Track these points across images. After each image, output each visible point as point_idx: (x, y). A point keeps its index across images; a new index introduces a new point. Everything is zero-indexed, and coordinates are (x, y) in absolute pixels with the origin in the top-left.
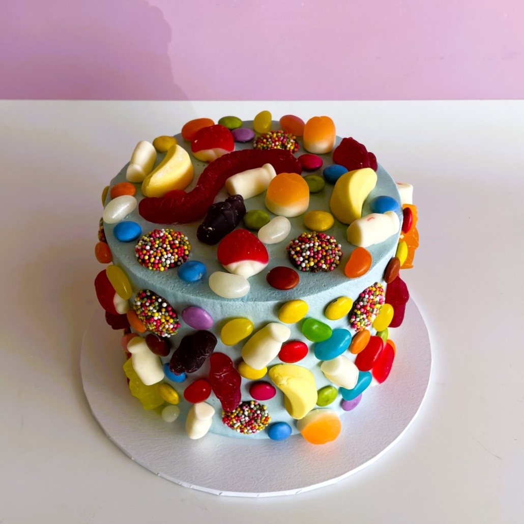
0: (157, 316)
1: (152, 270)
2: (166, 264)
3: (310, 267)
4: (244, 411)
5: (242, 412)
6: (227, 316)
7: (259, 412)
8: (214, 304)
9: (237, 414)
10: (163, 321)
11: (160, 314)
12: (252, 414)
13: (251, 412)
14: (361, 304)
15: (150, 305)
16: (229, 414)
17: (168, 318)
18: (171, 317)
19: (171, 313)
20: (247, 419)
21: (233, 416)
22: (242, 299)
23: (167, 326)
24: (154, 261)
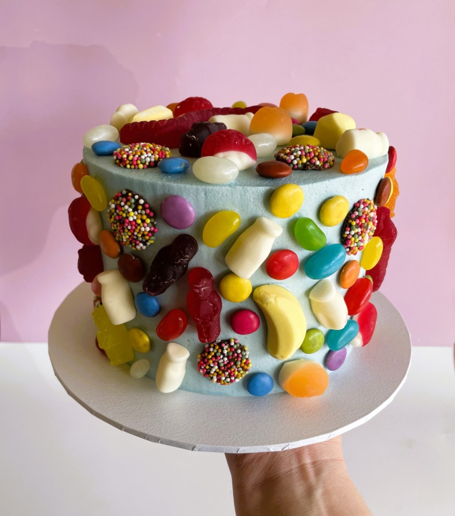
0: (133, 216)
1: (130, 168)
2: (146, 162)
3: (302, 164)
4: (222, 349)
5: (220, 351)
6: (211, 209)
7: (239, 351)
8: (197, 192)
9: (215, 354)
10: (139, 221)
11: (136, 213)
12: (231, 354)
13: (230, 351)
14: (357, 213)
15: (126, 204)
16: (206, 354)
17: (145, 217)
18: (148, 216)
19: (148, 211)
20: (226, 359)
21: (210, 357)
22: (230, 185)
23: (143, 229)
24: (133, 158)
